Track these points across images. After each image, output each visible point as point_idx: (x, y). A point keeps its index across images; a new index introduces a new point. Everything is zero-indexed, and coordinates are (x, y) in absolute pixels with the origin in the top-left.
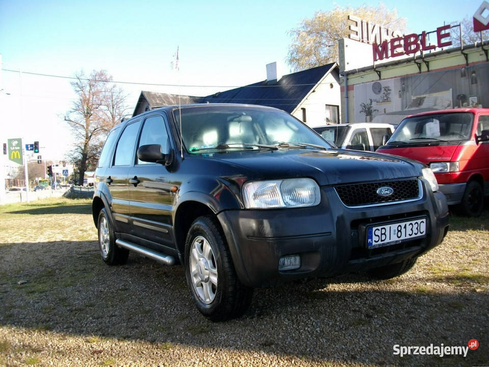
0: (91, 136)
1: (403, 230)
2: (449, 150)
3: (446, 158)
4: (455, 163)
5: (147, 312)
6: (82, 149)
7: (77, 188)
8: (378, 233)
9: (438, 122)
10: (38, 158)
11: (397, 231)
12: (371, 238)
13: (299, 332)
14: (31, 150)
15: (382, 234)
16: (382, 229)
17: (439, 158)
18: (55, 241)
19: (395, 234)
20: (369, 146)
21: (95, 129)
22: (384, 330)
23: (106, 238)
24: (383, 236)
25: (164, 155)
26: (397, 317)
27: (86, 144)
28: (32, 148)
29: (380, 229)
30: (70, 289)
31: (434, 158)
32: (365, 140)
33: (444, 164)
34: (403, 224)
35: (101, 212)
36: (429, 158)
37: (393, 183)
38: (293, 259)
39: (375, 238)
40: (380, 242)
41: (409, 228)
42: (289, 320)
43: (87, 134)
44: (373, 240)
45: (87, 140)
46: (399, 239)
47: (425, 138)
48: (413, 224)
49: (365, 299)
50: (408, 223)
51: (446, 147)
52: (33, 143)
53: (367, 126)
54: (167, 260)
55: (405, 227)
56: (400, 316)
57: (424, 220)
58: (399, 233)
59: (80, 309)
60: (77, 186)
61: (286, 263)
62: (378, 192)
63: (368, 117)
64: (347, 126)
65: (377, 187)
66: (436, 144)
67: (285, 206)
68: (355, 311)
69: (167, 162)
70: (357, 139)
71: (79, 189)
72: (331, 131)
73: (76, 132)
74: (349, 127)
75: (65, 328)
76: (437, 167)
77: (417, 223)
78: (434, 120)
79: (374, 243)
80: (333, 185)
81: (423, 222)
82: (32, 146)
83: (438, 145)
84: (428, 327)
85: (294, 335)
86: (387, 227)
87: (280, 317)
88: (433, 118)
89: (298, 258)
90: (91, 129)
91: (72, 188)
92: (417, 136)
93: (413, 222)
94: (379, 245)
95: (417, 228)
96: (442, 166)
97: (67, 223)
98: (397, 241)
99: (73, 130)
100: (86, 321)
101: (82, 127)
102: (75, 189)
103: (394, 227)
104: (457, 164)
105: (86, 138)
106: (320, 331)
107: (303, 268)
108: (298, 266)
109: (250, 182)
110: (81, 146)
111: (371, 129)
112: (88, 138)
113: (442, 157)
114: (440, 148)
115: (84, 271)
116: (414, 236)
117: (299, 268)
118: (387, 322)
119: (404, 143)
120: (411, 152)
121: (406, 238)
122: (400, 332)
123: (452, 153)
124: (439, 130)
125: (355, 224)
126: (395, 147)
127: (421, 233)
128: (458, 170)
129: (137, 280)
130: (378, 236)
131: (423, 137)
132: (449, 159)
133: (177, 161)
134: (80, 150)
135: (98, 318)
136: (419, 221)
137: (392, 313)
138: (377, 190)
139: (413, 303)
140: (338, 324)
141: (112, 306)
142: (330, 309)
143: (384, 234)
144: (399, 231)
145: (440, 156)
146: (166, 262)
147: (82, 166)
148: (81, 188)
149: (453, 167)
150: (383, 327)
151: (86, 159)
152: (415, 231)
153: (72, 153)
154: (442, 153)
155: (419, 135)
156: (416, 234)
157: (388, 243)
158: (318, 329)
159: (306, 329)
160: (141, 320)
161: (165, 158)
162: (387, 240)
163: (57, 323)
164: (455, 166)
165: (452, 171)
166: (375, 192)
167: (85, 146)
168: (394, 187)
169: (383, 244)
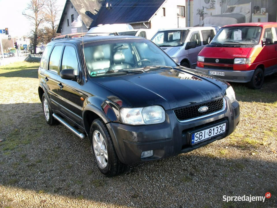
0: (39, 24)
1: (212, 132)
2: (245, 51)
3: (244, 56)
4: (249, 59)
5: (70, 168)
6: (34, 32)
7: (33, 56)
8: (198, 136)
9: (241, 31)
10: (9, 37)
11: (209, 133)
12: (194, 139)
13: (153, 187)
14: (4, 33)
15: (200, 136)
16: (200, 133)
17: (240, 56)
18: (20, 103)
19: (207, 134)
20: (201, 42)
21: (41, 20)
22: (199, 186)
23: (47, 111)
24: (200, 137)
25: (76, 76)
26: (207, 175)
27: (36, 29)
30: (28, 146)
31: (237, 55)
32: (198, 37)
33: (242, 59)
34: (212, 129)
35: (43, 95)
36: (234, 55)
37: (208, 103)
38: (149, 152)
39: (196, 139)
40: (199, 140)
41: (216, 130)
42: (148, 176)
43: (36, 23)
44: (195, 140)
45: (37, 26)
46: (210, 137)
47: (232, 42)
49: (191, 160)
50: (215, 127)
51: (244, 49)
52: (5, 29)
53: (199, 29)
54: (81, 136)
55: (214, 130)
56: (209, 175)
58: (210, 134)
59: (34, 165)
60: (33, 54)
61: (145, 154)
62: (199, 110)
63: (201, 17)
64: (188, 30)
65: (199, 107)
66: (239, 46)
67: (145, 123)
68: (184, 170)
69: (78, 80)
70: (194, 38)
71: (34, 56)
72: (178, 33)
73: (30, 21)
74: (189, 30)
75: (25, 181)
76: (238, 61)
77: (220, 126)
78: (239, 30)
80: (173, 109)
81: (224, 125)
83: (240, 47)
84: (223, 183)
85: (150, 189)
86: (203, 132)
87: (143, 174)
88: (238, 29)
89: (152, 151)
90: (39, 19)
91: (30, 55)
92: (228, 40)
93: (218, 126)
94: (198, 142)
95: (221, 129)
96: (241, 60)
97: (26, 86)
98: (208, 138)
100: (37, 175)
101: (33, 18)
102: (32, 56)
103: (207, 131)
104: (250, 59)
105: (36, 25)
106: (164, 185)
107: (155, 156)
108: (152, 155)
109: (125, 108)
110: (34, 30)
111: (202, 31)
112: (37, 25)
113: (242, 55)
114: (241, 49)
115: (36, 130)
116: (218, 133)
117: (153, 156)
118: (201, 178)
119: (220, 44)
120: (224, 50)
121: (214, 135)
122: (208, 187)
123: (247, 52)
124: (241, 36)
125: (185, 131)
126: (215, 46)
127: (223, 131)
128: (250, 63)
129: (65, 139)
130: (198, 137)
131: (232, 41)
132: (246, 56)
133: (83, 80)
134: (33, 33)
135: (43, 173)
136: (222, 125)
137: (205, 172)
138: (198, 109)
139: (217, 164)
140: (174, 180)
141: (51, 162)
142: (171, 168)
143: (202, 135)
144: (210, 132)
145: (241, 54)
146: (80, 137)
147: (35, 42)
148: (35, 55)
149: (247, 61)
150: (198, 183)
151: (37, 38)
152: (219, 130)
153: (28, 34)
154: (242, 52)
155: (229, 39)
156: (219, 132)
157: (203, 140)
158: (163, 184)
159: (157, 184)
160: (67, 174)
161: (77, 78)
162: (203, 138)
163: (21, 177)
164: (249, 60)
165: (246, 63)
166: (198, 111)
167: (36, 30)
168: (209, 105)
169: (200, 141)
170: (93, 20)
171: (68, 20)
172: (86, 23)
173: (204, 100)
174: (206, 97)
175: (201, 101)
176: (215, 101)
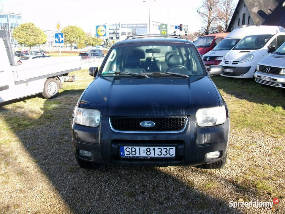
0: (211, 22)
1: (152, 151)
6: (206, 30)
8: (129, 150)
10: (185, 33)
11: (146, 151)
12: (123, 152)
14: (178, 29)
15: (132, 151)
19: (144, 152)
21: (213, 18)
27: (208, 26)
28: (179, 28)
29: (131, 149)
34: (152, 148)
37: (157, 119)
38: (87, 152)
39: (126, 153)
43: (209, 21)
46: (148, 156)
48: (162, 149)
50: (157, 148)
52: (179, 25)
55: (154, 149)
57: (174, 148)
58: (148, 152)
61: (83, 152)
62: (140, 124)
65: (141, 121)
67: (82, 124)
73: (203, 19)
77: (166, 148)
79: (126, 155)
80: (109, 116)
81: (172, 148)
82: (178, 26)
86: (137, 148)
89: (90, 153)
90: (211, 17)
94: (130, 157)
95: (166, 152)
98: (146, 157)
99: (201, 18)
101: (206, 16)
103: (144, 148)
105: (208, 23)
108: (91, 156)
110: (205, 28)
112: (209, 23)
116: (162, 156)
121: (154, 156)
125: (115, 141)
127: (170, 155)
130: (129, 152)
134: (204, 30)
136: (168, 148)
143: (135, 151)
152: (164, 153)
156: (164, 155)
157: (138, 157)
158: (107, 189)
162: (137, 155)
166: (139, 124)
167: (207, 28)
168: (157, 121)
169: (133, 157)
170: (264, 20)
171: (239, 19)
172: (256, 23)
173: (152, 114)
174: (156, 111)
175: (147, 115)
176: (170, 119)
